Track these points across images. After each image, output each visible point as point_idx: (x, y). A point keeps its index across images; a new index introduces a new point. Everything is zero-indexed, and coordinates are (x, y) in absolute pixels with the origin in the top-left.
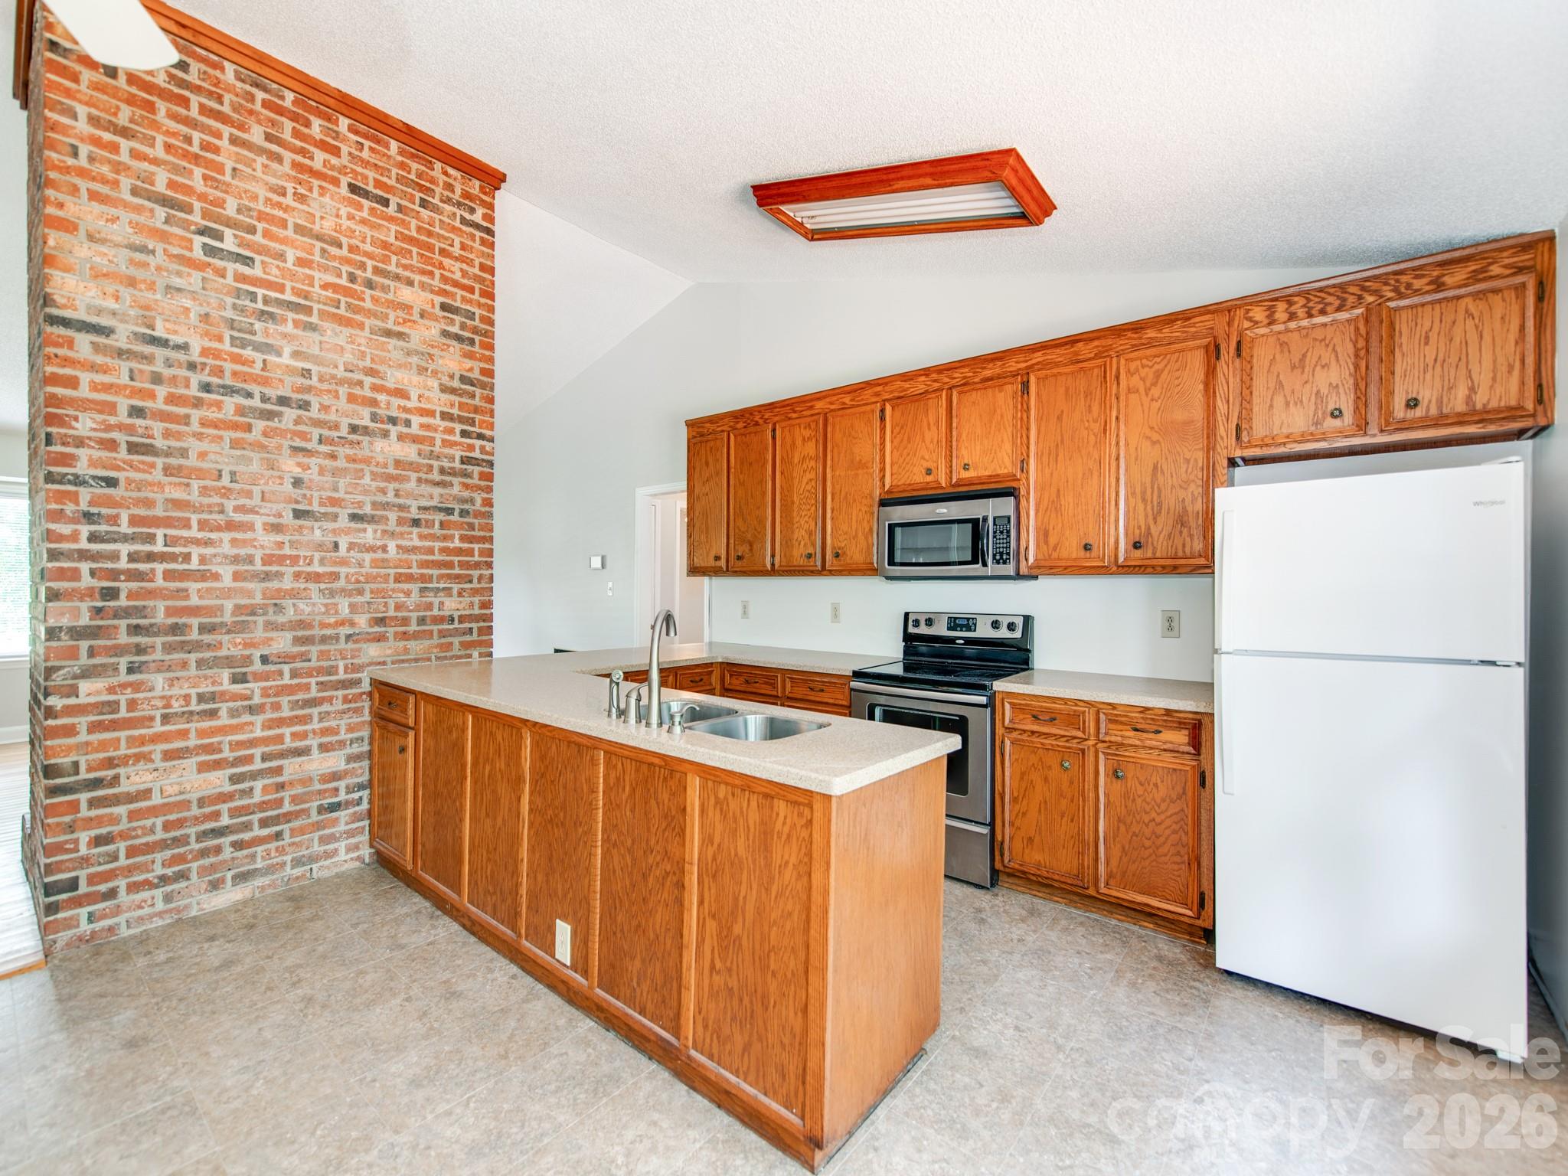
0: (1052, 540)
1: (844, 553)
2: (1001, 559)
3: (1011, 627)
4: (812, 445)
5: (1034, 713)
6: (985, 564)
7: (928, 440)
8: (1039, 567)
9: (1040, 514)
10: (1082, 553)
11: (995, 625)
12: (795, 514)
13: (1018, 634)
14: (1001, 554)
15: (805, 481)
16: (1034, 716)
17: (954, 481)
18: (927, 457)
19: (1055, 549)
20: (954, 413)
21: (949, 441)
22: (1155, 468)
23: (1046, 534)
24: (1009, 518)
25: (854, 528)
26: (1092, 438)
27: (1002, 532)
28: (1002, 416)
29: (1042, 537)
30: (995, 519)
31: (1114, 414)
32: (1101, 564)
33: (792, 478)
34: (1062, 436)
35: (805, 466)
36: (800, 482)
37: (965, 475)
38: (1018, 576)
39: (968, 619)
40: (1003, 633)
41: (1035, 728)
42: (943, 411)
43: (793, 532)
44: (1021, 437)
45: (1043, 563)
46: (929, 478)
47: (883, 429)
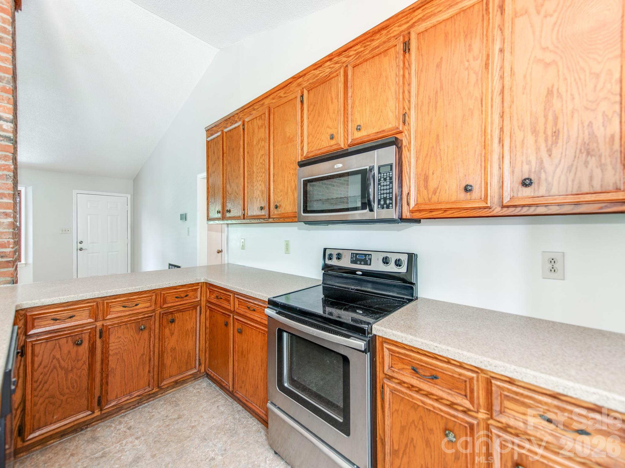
0: (432, 184)
1: (280, 206)
2: (385, 204)
3: (398, 263)
4: (262, 130)
5: (414, 365)
6: (371, 210)
7: (331, 111)
8: (420, 211)
9: (420, 161)
10: (462, 195)
11: (386, 261)
12: (255, 180)
13: (403, 269)
14: (385, 199)
15: (259, 156)
16: (413, 369)
17: (350, 141)
18: (331, 126)
19: (435, 192)
20: (349, 84)
21: (345, 109)
22: (550, 92)
23: (426, 179)
24: (391, 166)
25: (286, 187)
26: (473, 77)
27: (385, 180)
28: (387, 77)
29: (422, 182)
30: (379, 168)
31: (497, 46)
32: (484, 205)
33: (253, 155)
34: (441, 82)
35: (259, 146)
36: (257, 158)
37: (358, 135)
38: (402, 220)
39: (365, 255)
40: (391, 268)
41: (415, 382)
42: (341, 85)
43: (254, 193)
44: (404, 92)
45: (423, 207)
46: (333, 142)
47: (302, 110)
